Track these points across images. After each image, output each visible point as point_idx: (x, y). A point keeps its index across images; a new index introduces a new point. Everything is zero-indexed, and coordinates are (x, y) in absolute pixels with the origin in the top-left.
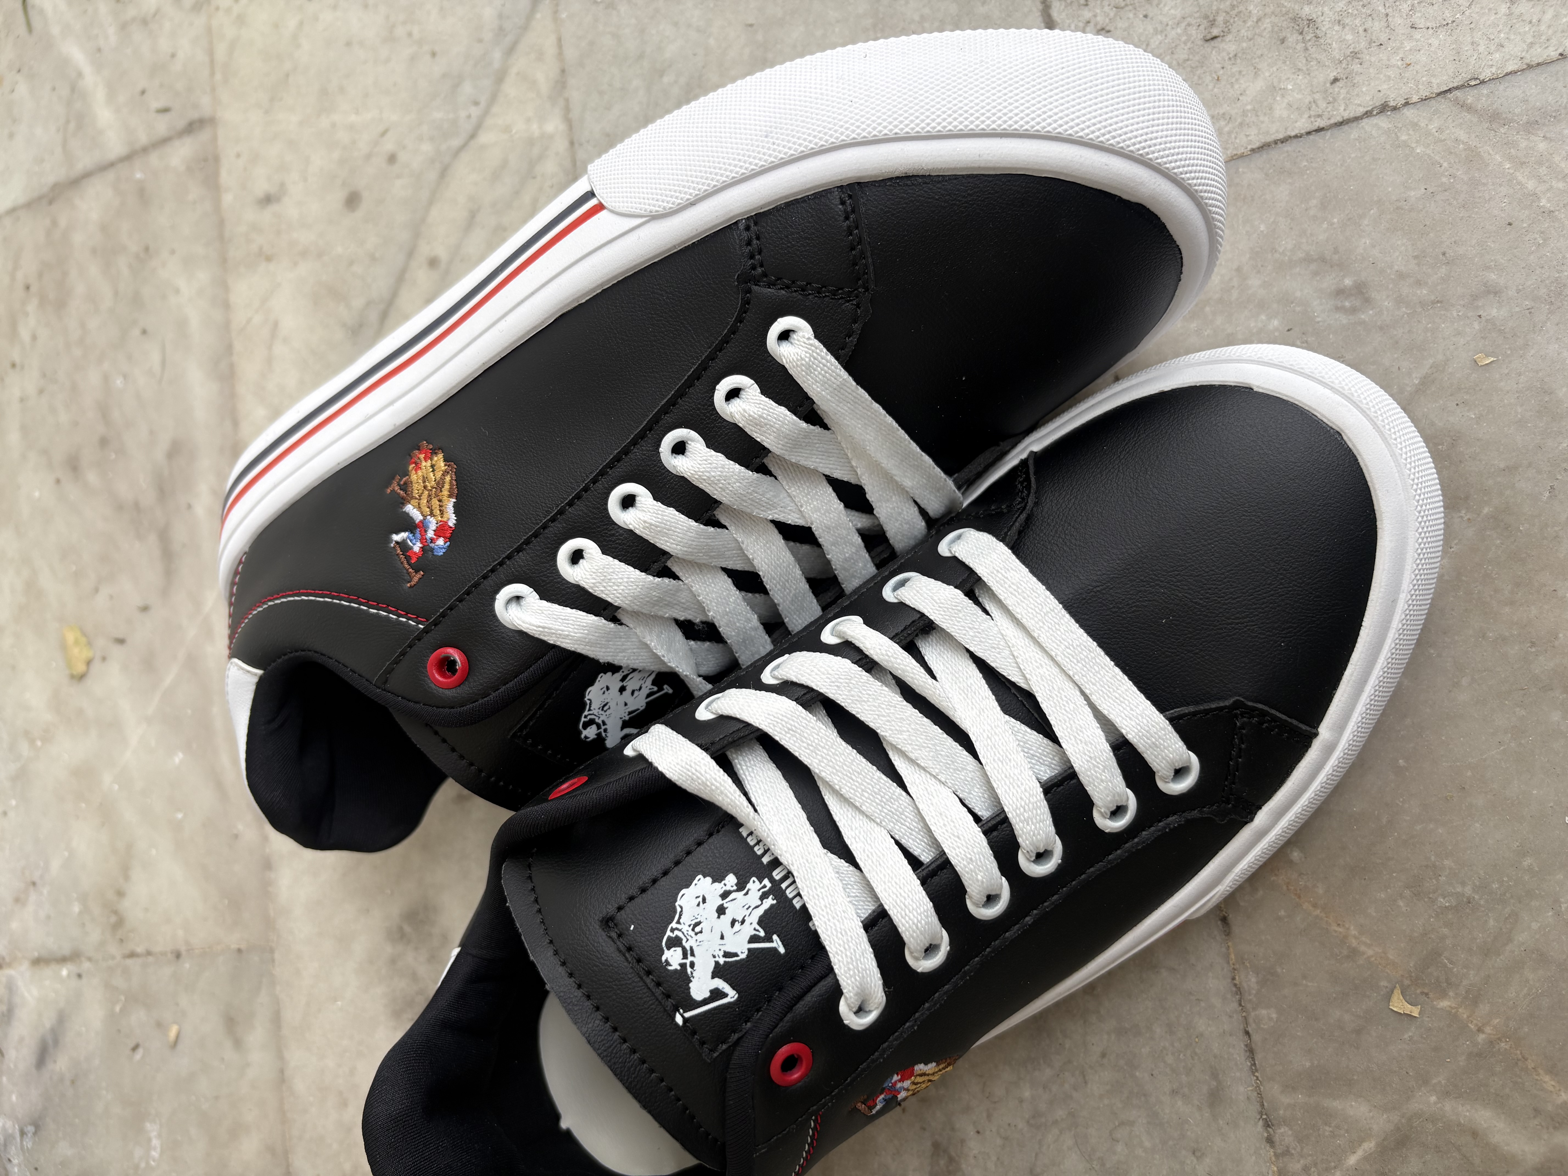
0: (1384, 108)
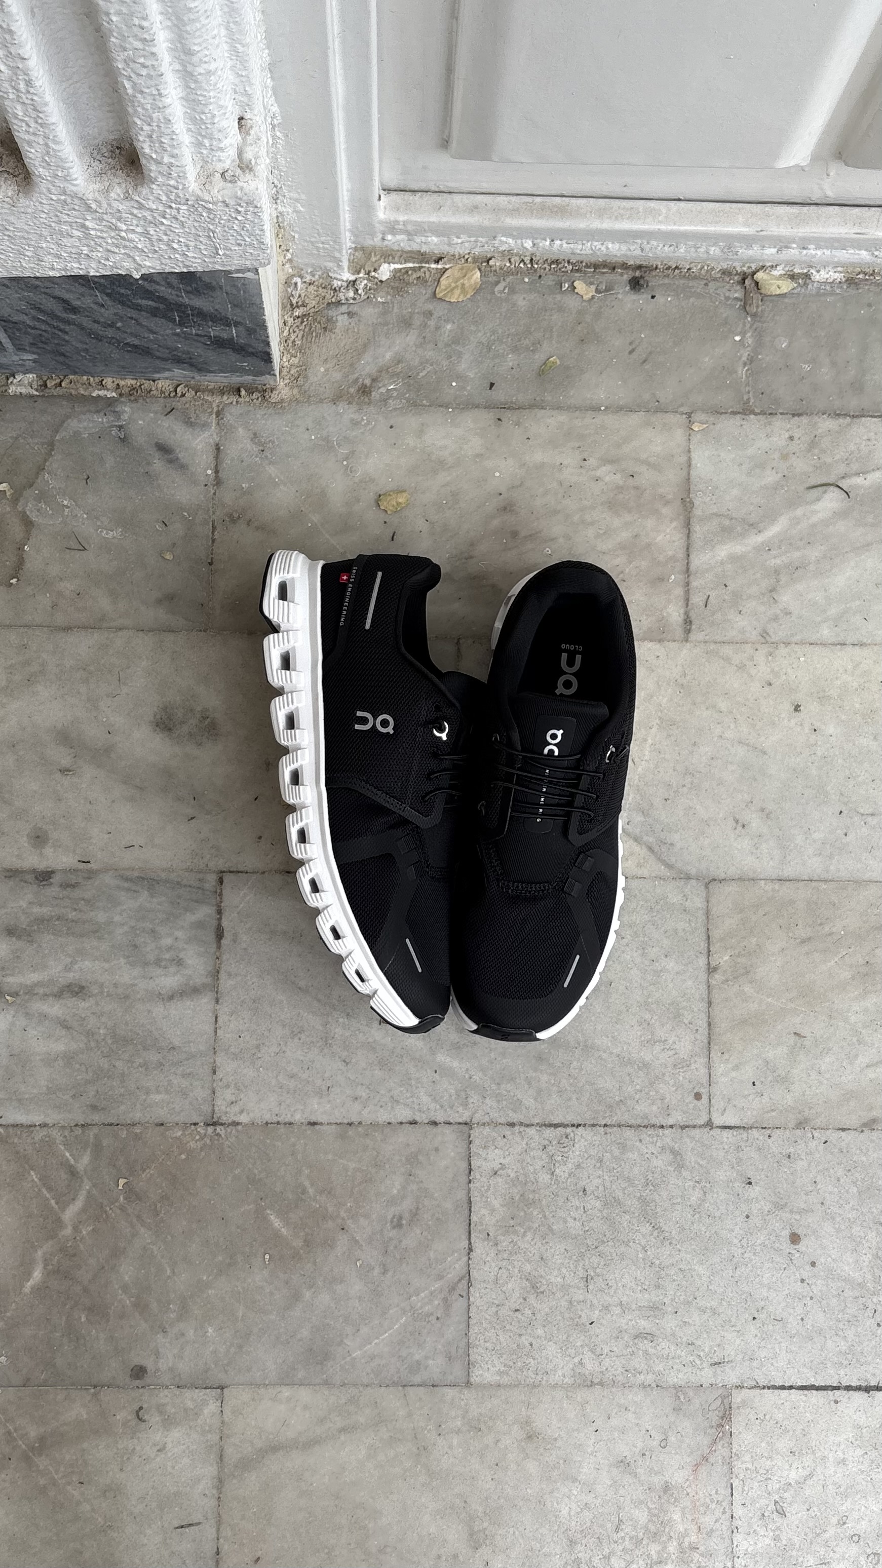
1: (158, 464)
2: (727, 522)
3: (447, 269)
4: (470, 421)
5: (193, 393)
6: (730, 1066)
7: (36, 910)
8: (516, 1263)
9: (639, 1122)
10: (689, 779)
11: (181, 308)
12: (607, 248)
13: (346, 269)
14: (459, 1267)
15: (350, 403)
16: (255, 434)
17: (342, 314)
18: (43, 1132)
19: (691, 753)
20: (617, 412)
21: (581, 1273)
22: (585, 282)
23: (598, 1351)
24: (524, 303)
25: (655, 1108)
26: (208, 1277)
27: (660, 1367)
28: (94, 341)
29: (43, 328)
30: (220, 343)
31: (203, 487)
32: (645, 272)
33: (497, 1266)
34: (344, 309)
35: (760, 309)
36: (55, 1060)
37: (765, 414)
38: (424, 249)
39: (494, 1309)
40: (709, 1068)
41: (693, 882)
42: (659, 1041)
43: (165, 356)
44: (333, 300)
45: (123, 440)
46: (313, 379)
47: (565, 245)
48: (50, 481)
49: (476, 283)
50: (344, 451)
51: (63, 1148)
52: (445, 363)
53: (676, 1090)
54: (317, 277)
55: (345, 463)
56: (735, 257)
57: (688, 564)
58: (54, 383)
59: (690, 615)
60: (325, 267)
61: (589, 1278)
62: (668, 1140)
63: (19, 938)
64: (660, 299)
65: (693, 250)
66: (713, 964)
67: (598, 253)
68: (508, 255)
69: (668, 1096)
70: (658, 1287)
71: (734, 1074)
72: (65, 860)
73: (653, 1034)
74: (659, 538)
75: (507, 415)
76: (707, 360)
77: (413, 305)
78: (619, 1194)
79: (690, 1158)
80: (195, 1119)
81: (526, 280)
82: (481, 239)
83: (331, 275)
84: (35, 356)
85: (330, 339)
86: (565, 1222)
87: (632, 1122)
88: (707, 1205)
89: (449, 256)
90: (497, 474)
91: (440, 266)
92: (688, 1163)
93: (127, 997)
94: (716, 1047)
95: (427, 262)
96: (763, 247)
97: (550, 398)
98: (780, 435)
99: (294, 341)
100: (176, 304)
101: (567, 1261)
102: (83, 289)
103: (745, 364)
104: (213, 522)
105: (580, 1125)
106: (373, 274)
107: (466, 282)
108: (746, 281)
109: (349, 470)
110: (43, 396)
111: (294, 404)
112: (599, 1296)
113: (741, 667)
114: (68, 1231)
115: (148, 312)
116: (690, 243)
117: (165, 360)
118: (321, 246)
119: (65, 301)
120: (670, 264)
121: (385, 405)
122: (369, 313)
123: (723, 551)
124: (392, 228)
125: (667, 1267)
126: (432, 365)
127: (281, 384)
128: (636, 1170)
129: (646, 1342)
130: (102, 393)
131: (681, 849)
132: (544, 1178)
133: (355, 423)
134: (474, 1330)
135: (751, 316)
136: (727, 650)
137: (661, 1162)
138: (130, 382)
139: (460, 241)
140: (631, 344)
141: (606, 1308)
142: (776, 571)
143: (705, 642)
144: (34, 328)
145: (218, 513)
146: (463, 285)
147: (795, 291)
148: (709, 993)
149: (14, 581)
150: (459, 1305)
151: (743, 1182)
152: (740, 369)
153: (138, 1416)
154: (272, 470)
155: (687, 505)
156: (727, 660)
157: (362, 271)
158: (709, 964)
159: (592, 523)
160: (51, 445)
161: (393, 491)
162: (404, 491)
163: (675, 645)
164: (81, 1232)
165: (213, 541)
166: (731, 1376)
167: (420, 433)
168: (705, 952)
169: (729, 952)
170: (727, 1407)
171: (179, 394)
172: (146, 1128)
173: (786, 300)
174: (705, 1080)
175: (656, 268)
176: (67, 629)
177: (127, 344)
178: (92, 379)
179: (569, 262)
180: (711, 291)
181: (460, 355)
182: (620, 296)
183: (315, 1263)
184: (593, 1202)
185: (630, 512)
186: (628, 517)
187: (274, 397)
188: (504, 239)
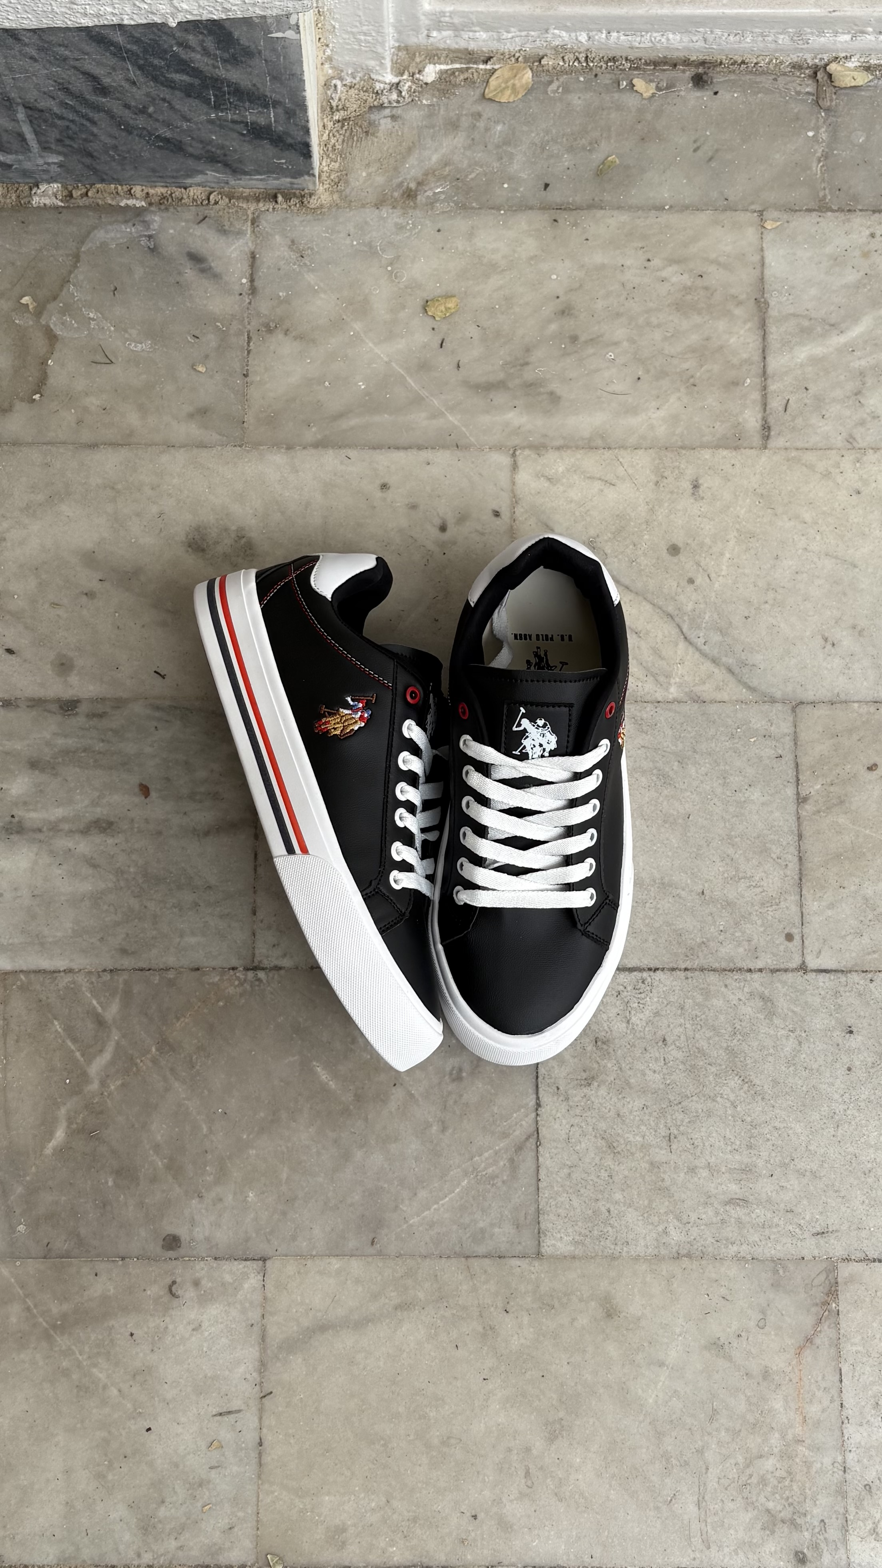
0: (538, 1105)
1: (190, 273)
2: (806, 323)
3: (496, 70)
4: (522, 222)
5: (227, 200)
6: (824, 904)
7: (60, 741)
8: (589, 1120)
9: (724, 965)
10: (771, 595)
11: (216, 83)
12: (668, 40)
13: (389, 70)
14: (527, 1123)
15: (394, 207)
16: (293, 241)
17: (385, 117)
18: (68, 978)
19: (774, 566)
20: (682, 211)
21: (663, 1132)
22: (645, 80)
23: (685, 1220)
24: (580, 102)
25: (741, 950)
26: (248, 1136)
27: (755, 1237)
28: (124, 134)
29: (71, 116)
30: (258, 133)
31: (238, 297)
32: (709, 68)
33: (568, 1123)
34: (387, 112)
35: (834, 103)
36: (82, 900)
37: (843, 211)
38: (472, 46)
39: (566, 1171)
40: (801, 906)
41: (779, 706)
42: (745, 878)
43: (197, 152)
44: (376, 103)
45: (153, 250)
46: (354, 183)
47: (623, 38)
48: (74, 292)
49: (527, 83)
50: (388, 256)
51: (89, 995)
52: (496, 165)
53: (765, 930)
54: (358, 79)
55: (389, 268)
56: (806, 46)
57: (764, 366)
58: (79, 193)
59: (769, 420)
60: (367, 66)
61: (672, 1137)
62: (757, 985)
63: (42, 770)
64: (725, 96)
65: (760, 39)
66: (803, 793)
67: (658, 45)
68: (561, 51)
69: (756, 937)
70: (750, 1147)
71: (830, 913)
72: (91, 688)
73: (737, 870)
74: (732, 341)
75: (563, 216)
76: (778, 156)
77: (461, 107)
78: (703, 1044)
79: (782, 1004)
80: (234, 962)
81: (582, 79)
82: (532, 33)
83: (373, 76)
84: (61, 158)
85: (373, 144)
86: (644, 1075)
87: (716, 965)
88: (804, 1056)
89: (499, 56)
90: (554, 277)
91: (488, 67)
92: (780, 1010)
93: (160, 833)
94: (809, 884)
95: (475, 63)
96: (836, 33)
97: (609, 198)
98: (860, 232)
99: (334, 145)
100: (212, 78)
101: (647, 1117)
102: (112, 61)
103: (819, 161)
104: (249, 332)
105: (658, 969)
106: (418, 76)
107: (517, 82)
108: (818, 74)
109: (393, 276)
110: (68, 207)
111: (334, 210)
112: (683, 1157)
113: (827, 475)
114: (95, 1086)
115: (180, 90)
116: (757, 30)
117: (198, 158)
118: (362, 38)
119: (94, 78)
120: (736, 58)
121: (432, 209)
122: (414, 116)
123: (802, 353)
124: (438, 23)
125: (760, 1125)
126: (481, 167)
127: (320, 189)
128: (722, 1018)
129: (738, 1208)
130: (131, 202)
131: (765, 670)
132: (619, 1027)
133: (400, 228)
134: (545, 1194)
135: (825, 110)
136: (809, 457)
137: (749, 1009)
138: (160, 190)
139: (510, 35)
140: (695, 142)
141: (692, 1170)
142: (861, 374)
143: (786, 449)
144: (61, 118)
145: (253, 323)
146: (514, 85)
147: (872, 84)
148: (799, 825)
149: (37, 397)
150: (527, 1164)
151: (843, 1031)
152: (814, 165)
153: (171, 1291)
154: (310, 278)
155: (761, 305)
156: (811, 467)
157: (406, 73)
158: (798, 794)
159: (659, 326)
160: (77, 257)
161: (442, 297)
162: (454, 296)
163: (753, 452)
164: (109, 1087)
165: (249, 352)
166: (836, 1248)
167: (470, 235)
168: (793, 780)
169: (821, 781)
170: (833, 1281)
171: (212, 202)
172: (180, 973)
173: (863, 93)
174: (797, 920)
175: (721, 63)
176: (93, 446)
177: (158, 137)
178: (120, 188)
179: (627, 59)
180: (780, 87)
181: (511, 156)
182: (682, 93)
183: (366, 1120)
184: (675, 1053)
185: (699, 314)
186: (697, 319)
187: (313, 202)
188: (557, 32)
